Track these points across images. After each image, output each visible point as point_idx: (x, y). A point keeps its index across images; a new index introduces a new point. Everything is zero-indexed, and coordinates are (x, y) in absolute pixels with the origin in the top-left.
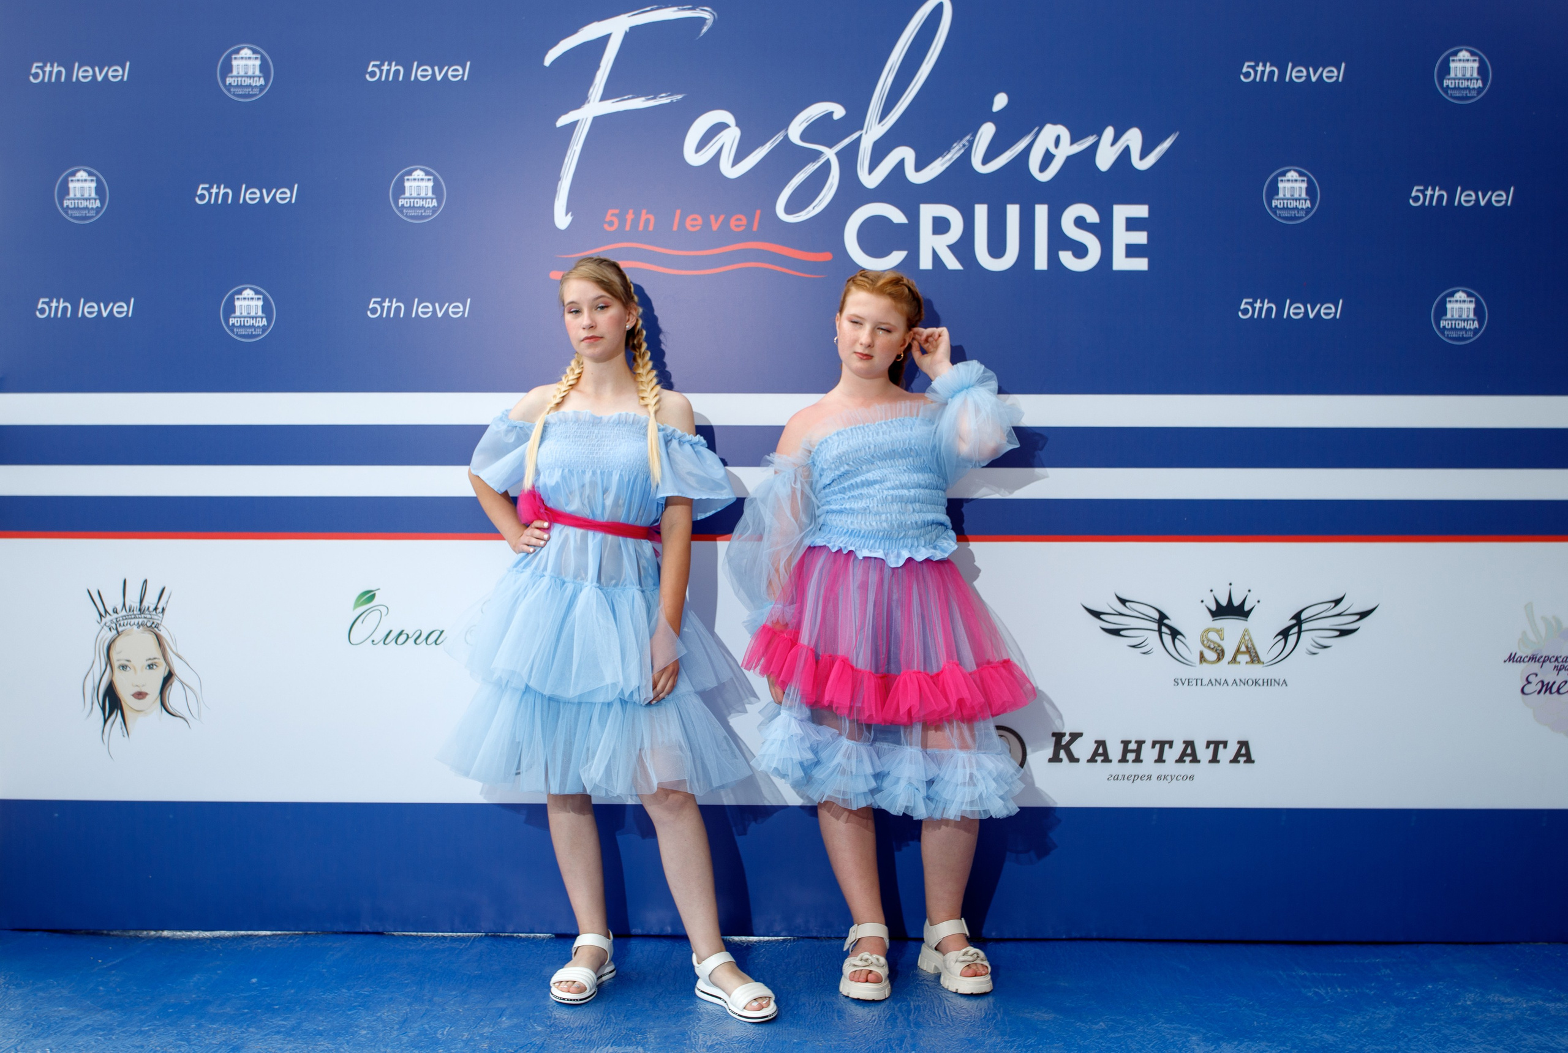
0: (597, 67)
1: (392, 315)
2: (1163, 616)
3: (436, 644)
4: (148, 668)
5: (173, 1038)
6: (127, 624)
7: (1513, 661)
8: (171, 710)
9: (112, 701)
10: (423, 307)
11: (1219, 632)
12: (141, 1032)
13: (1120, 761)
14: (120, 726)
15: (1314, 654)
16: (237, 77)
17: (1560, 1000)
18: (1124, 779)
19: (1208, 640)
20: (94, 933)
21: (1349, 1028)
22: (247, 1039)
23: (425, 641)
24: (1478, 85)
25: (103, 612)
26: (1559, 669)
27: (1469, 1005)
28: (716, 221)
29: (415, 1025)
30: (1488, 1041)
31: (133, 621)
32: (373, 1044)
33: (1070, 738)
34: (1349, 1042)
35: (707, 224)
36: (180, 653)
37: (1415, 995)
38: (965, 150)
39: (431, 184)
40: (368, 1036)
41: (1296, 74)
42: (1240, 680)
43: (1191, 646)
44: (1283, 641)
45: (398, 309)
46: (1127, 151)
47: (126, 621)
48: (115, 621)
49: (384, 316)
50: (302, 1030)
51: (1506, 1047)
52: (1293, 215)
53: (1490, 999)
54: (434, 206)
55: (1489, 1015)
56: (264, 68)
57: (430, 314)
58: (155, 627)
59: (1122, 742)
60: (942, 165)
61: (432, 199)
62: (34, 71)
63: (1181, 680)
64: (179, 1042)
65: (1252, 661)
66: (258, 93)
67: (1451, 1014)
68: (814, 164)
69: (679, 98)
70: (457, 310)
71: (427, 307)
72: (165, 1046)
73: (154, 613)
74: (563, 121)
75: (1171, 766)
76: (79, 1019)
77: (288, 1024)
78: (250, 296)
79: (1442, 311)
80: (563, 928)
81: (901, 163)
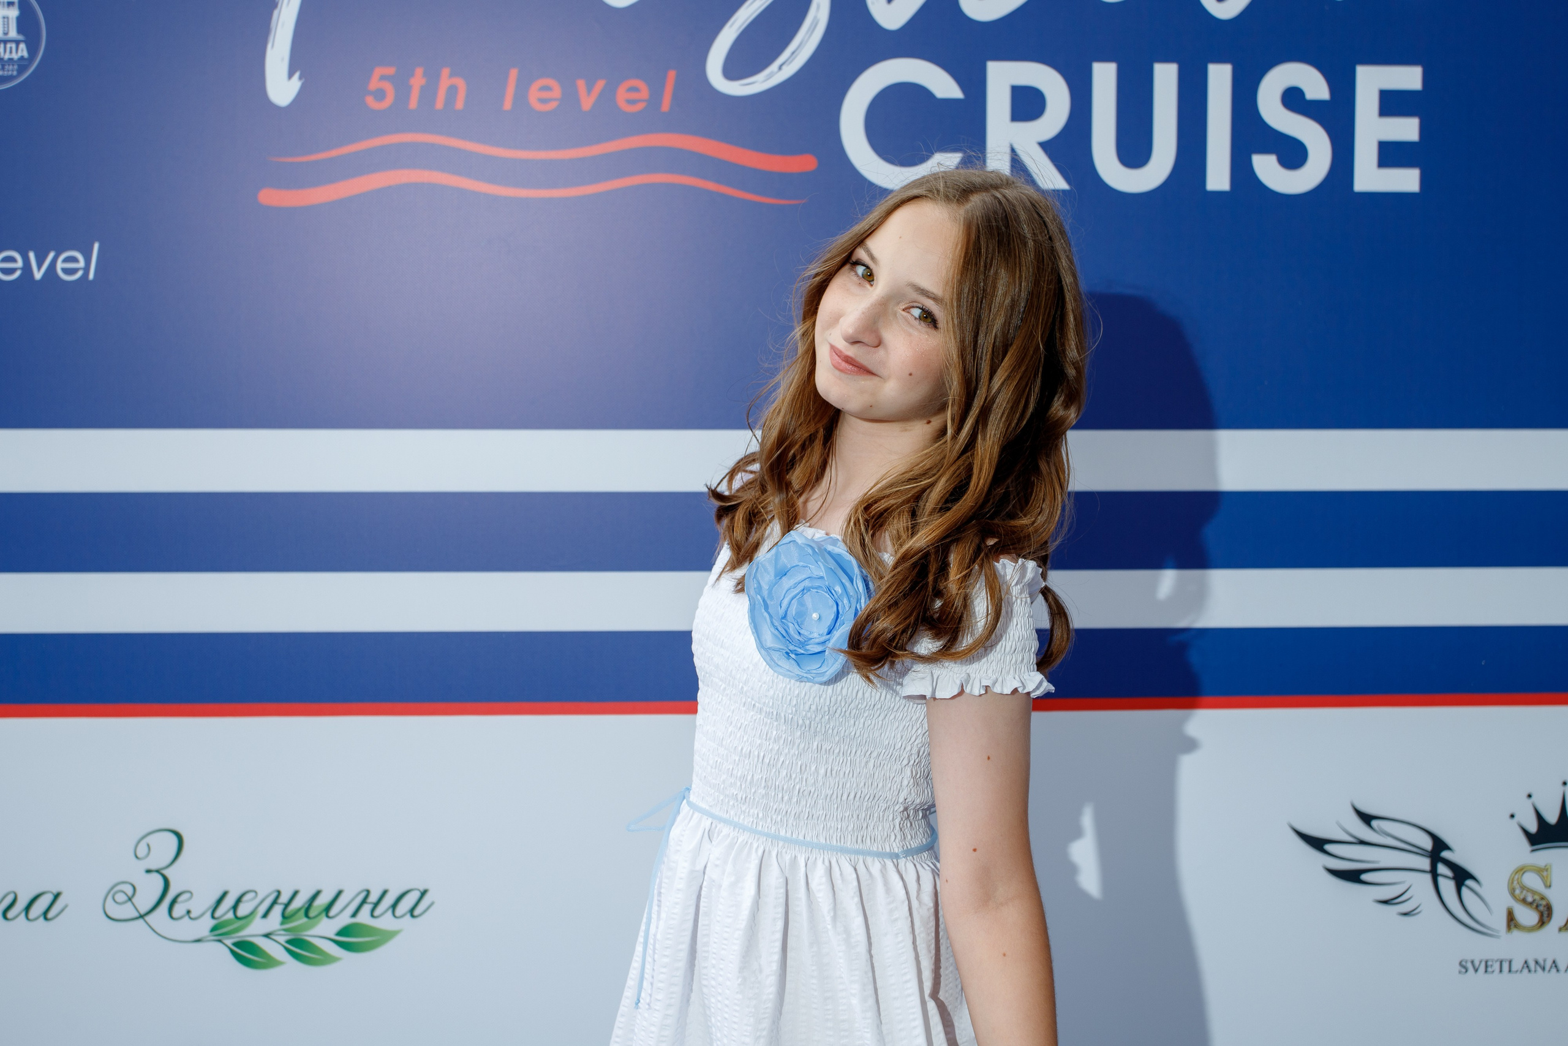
2: (1439, 845)
3: (46, 918)
10: (4, 260)
11: (1543, 872)
19: (1523, 888)
23: (23, 915)
28: (589, 90)
39: (14, 13)
43: (1493, 898)
54: (22, 58)
57: (18, 274)
61: (17, 42)
63: (1472, 962)
70: (74, 265)
71: (11, 260)
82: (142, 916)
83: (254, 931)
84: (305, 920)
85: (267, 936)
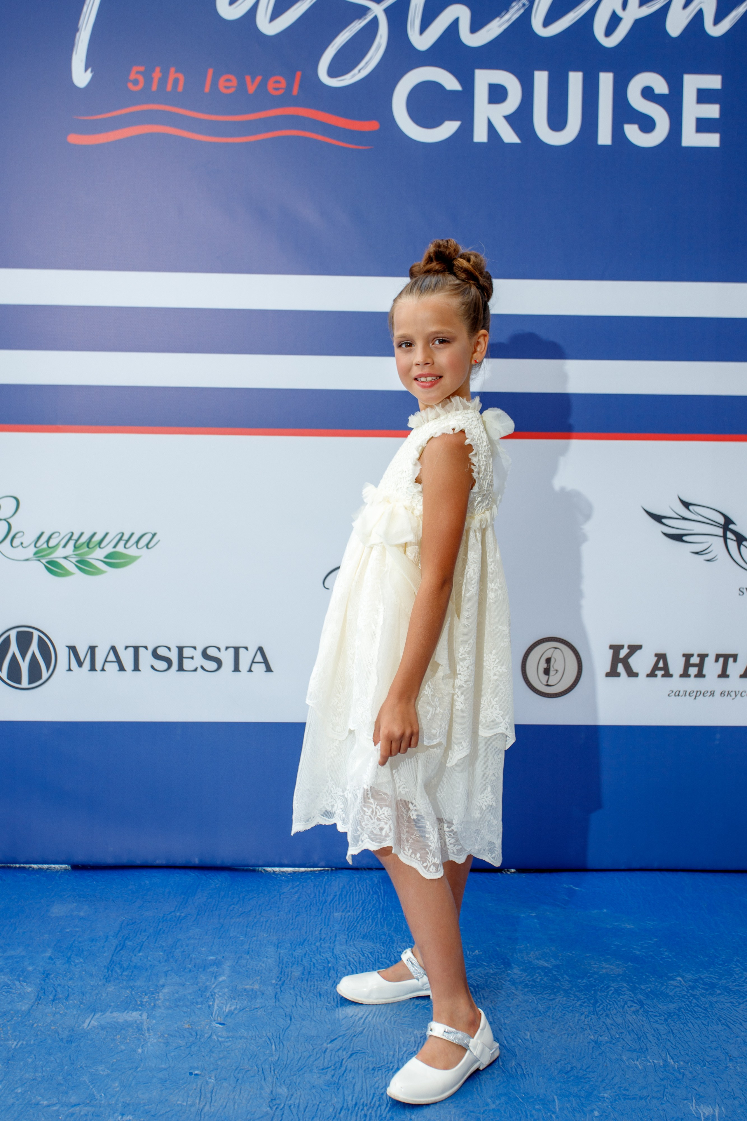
2: (728, 521)
13: (681, 676)
18: (685, 696)
28: (253, 82)
33: (628, 651)
35: (242, 85)
38: (526, 10)
46: (699, 15)
59: (684, 655)
60: (500, 26)
68: (360, 21)
75: (735, 681)
80: (81, 858)
81: (455, 23)
83: (58, 555)
84: (87, 549)
85: (65, 558)
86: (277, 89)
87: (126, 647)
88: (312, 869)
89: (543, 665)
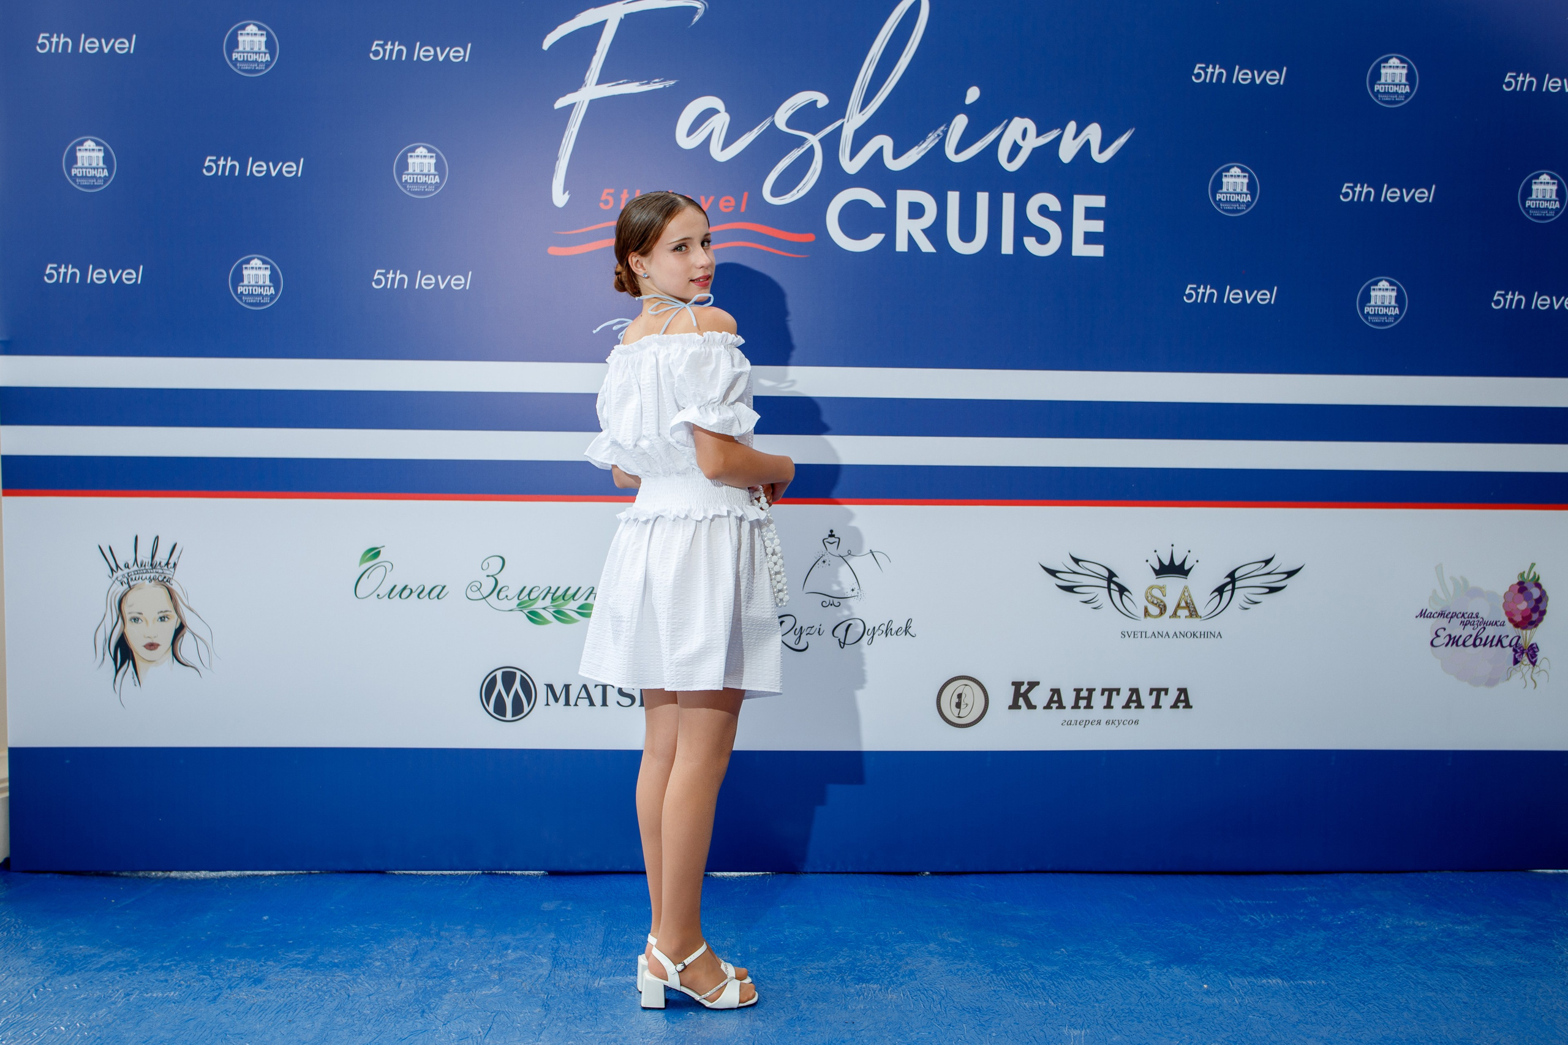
0: (594, 52)
1: (396, 287)
2: (1112, 574)
3: (438, 598)
4: (160, 620)
5: (195, 972)
6: (139, 579)
7: (1424, 617)
8: (182, 660)
9: (123, 652)
10: (426, 279)
11: (1162, 589)
12: (163, 968)
13: (1073, 708)
14: (132, 676)
15: (1246, 609)
16: (243, 52)
17: (1467, 923)
18: (1075, 724)
19: (1152, 596)
20: (105, 874)
21: (1284, 951)
22: (267, 972)
23: (428, 595)
24: (1406, 90)
25: (114, 567)
26: (1464, 624)
27: (1388, 928)
29: (426, 957)
30: (1408, 961)
31: (144, 576)
32: (388, 974)
33: (1029, 686)
34: (1285, 963)
36: (191, 606)
37: (1340, 920)
38: (940, 140)
39: (433, 161)
40: (383, 967)
41: (1242, 76)
42: (1180, 633)
43: (1137, 600)
44: (1219, 597)
45: (402, 280)
46: (1087, 145)
47: (137, 576)
48: (126, 575)
49: (389, 287)
50: (318, 963)
51: (1423, 966)
52: (1235, 208)
53: (1406, 923)
54: (437, 182)
55: (1406, 937)
56: (269, 44)
57: (433, 286)
58: (167, 581)
59: (1075, 690)
60: (918, 153)
61: (435, 175)
62: (40, 41)
63: (1128, 632)
64: (201, 976)
65: (1191, 616)
66: (264, 68)
67: (1372, 936)
68: (799, 149)
69: (671, 84)
70: (459, 282)
71: (430, 279)
72: (188, 980)
73: (166, 567)
74: (560, 103)
75: (1117, 712)
76: (101, 957)
77: (305, 957)
78: (258, 266)
79: (1366, 298)
80: (557, 865)
81: (880, 151)
82: (484, 598)
83: (538, 606)
84: (563, 601)
85: (544, 608)
86: (727, 207)
87: (596, 686)
88: (756, 873)
89: (955, 700)
